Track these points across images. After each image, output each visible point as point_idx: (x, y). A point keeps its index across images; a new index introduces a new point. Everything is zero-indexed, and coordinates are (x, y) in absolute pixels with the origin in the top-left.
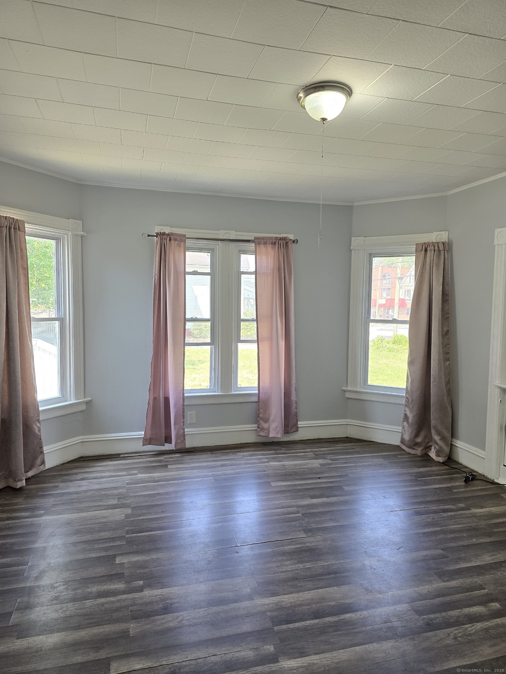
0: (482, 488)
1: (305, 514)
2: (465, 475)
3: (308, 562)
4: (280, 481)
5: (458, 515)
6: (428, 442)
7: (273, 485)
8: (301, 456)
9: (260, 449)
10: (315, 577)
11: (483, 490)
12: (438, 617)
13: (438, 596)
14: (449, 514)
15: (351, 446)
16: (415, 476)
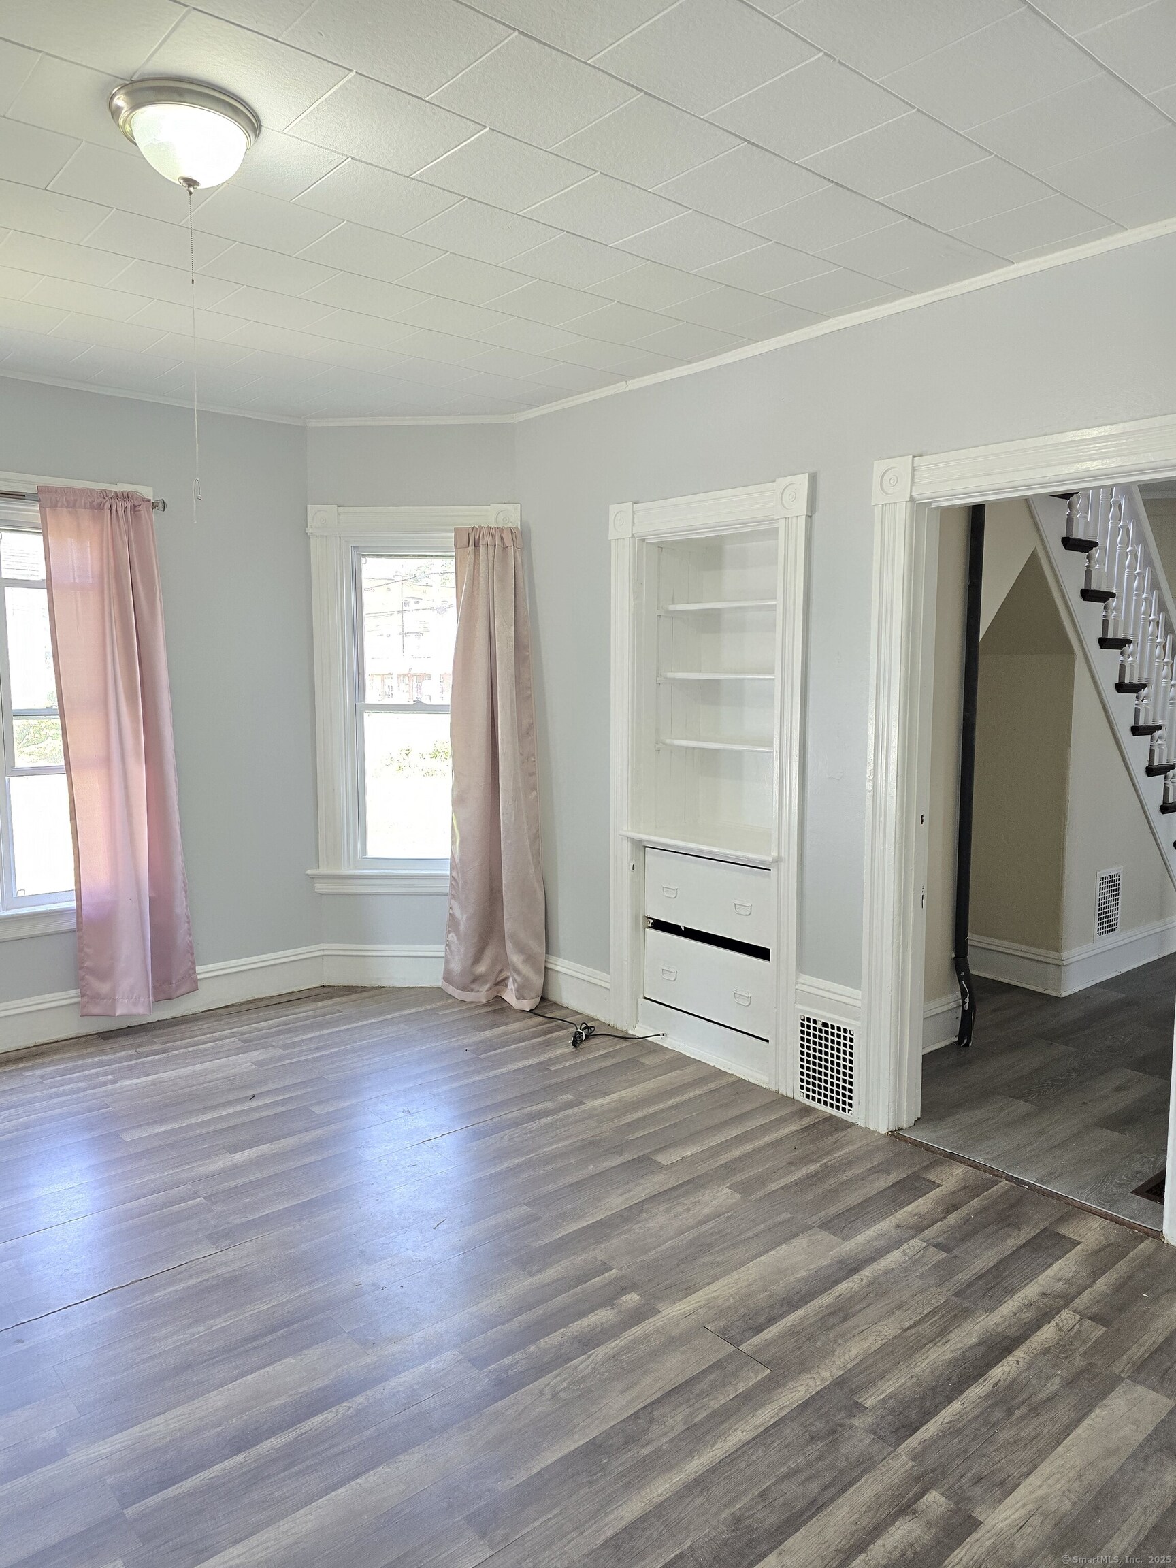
0: (606, 1051)
1: (213, 1195)
2: (573, 1030)
3: (218, 1314)
4: (148, 1124)
5: (561, 1120)
6: (501, 971)
7: (127, 1139)
8: (205, 1050)
9: (93, 1049)
10: (236, 1349)
11: (608, 1056)
12: (519, 1359)
13: (520, 1311)
14: (543, 1121)
15: (331, 1006)
16: (473, 1051)
